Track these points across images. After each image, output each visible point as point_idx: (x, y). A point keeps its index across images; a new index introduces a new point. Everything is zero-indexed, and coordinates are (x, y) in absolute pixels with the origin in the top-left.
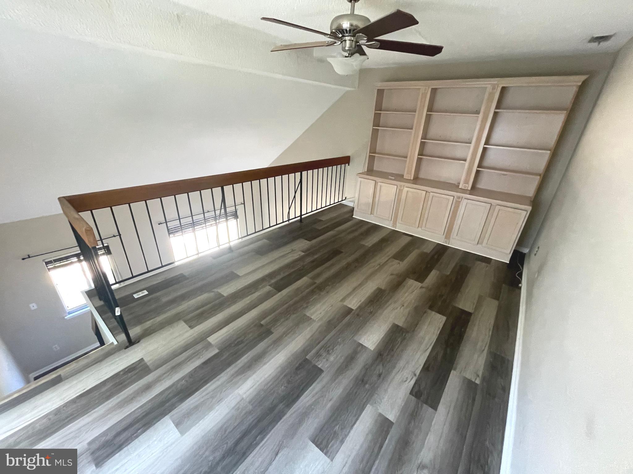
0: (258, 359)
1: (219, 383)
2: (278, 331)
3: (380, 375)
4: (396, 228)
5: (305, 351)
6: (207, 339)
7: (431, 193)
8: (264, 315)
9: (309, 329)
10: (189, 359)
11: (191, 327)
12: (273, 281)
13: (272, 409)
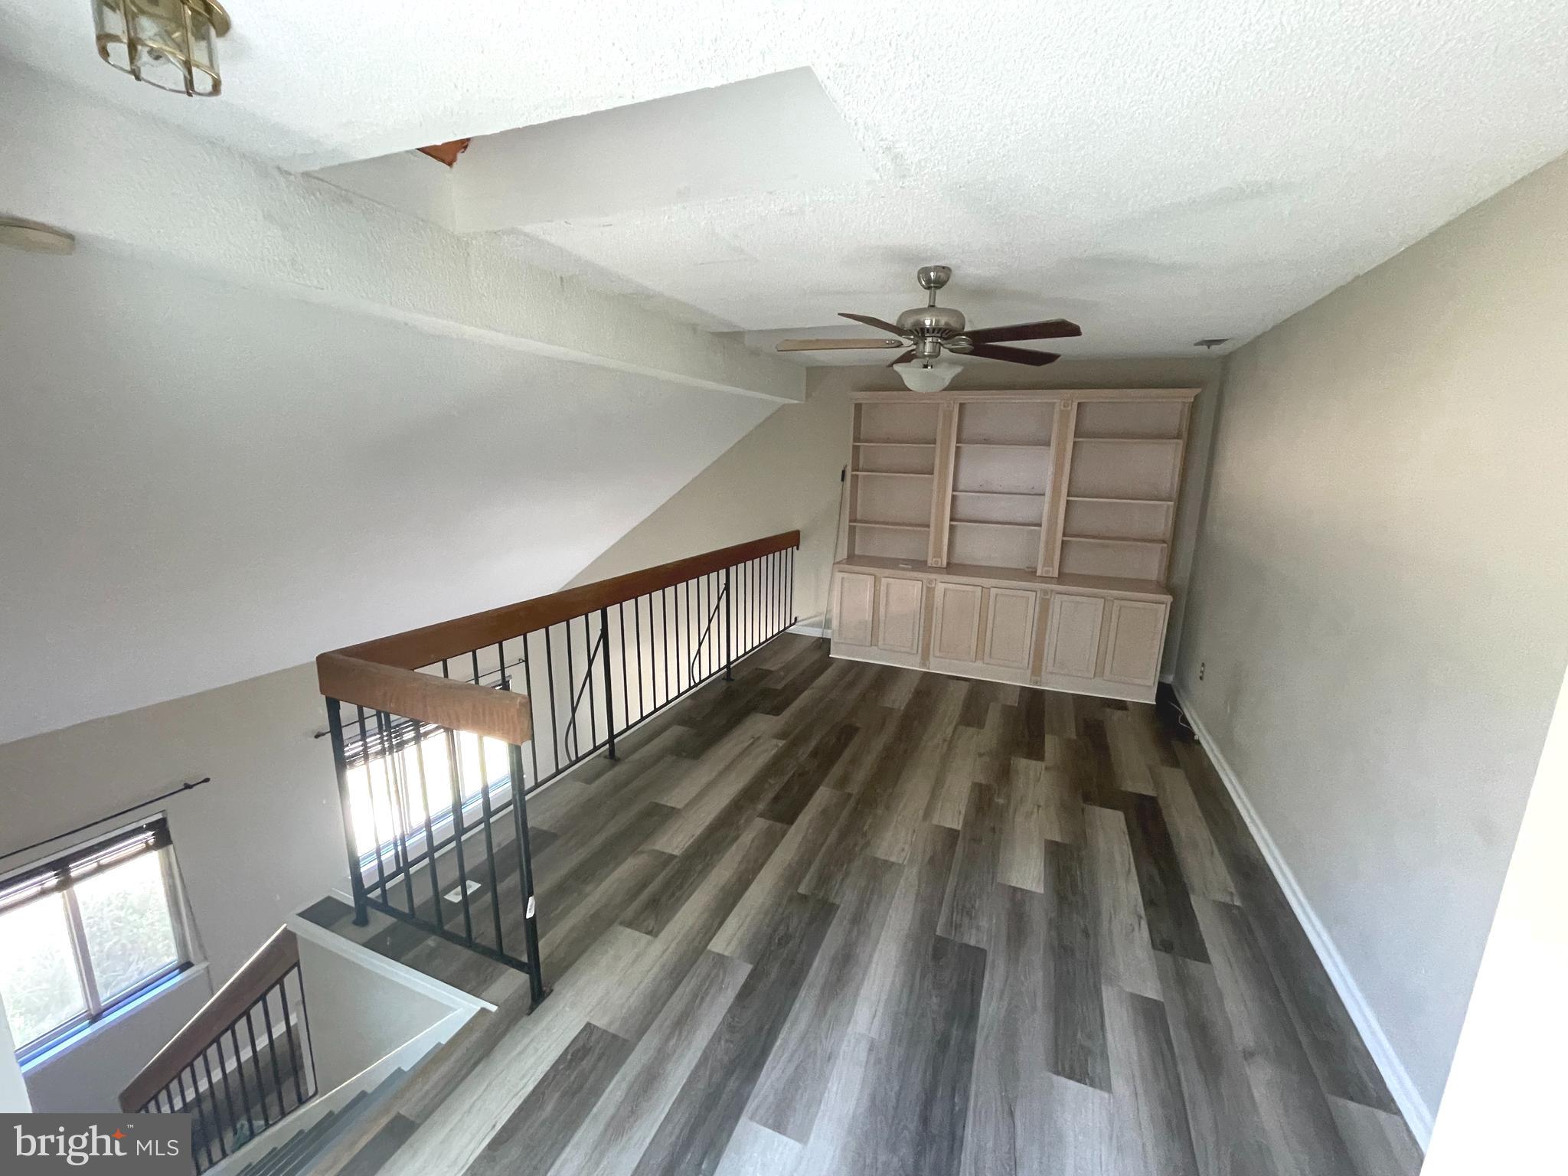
0: (846, 962)
1: (802, 1026)
2: (847, 899)
3: (1086, 933)
4: (929, 669)
5: (926, 921)
6: (709, 947)
7: (992, 589)
8: (793, 876)
9: (902, 882)
10: (698, 997)
11: (653, 933)
12: (761, 807)
13: (943, 1044)
